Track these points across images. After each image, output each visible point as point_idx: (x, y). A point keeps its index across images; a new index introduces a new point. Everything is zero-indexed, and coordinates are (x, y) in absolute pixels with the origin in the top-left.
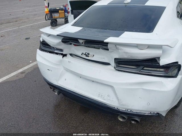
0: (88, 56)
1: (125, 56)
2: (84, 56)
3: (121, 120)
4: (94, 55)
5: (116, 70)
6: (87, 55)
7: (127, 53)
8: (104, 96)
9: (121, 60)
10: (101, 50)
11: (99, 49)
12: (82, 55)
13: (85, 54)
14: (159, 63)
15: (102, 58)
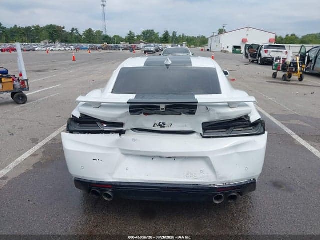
0: (164, 127)
1: (217, 118)
2: (158, 128)
3: (217, 202)
4: (172, 125)
5: (204, 137)
6: (162, 125)
7: (218, 114)
8: (195, 174)
9: (211, 124)
10: (183, 115)
11: (181, 114)
12: (154, 126)
13: (159, 125)
14: (249, 121)
15: (183, 126)
